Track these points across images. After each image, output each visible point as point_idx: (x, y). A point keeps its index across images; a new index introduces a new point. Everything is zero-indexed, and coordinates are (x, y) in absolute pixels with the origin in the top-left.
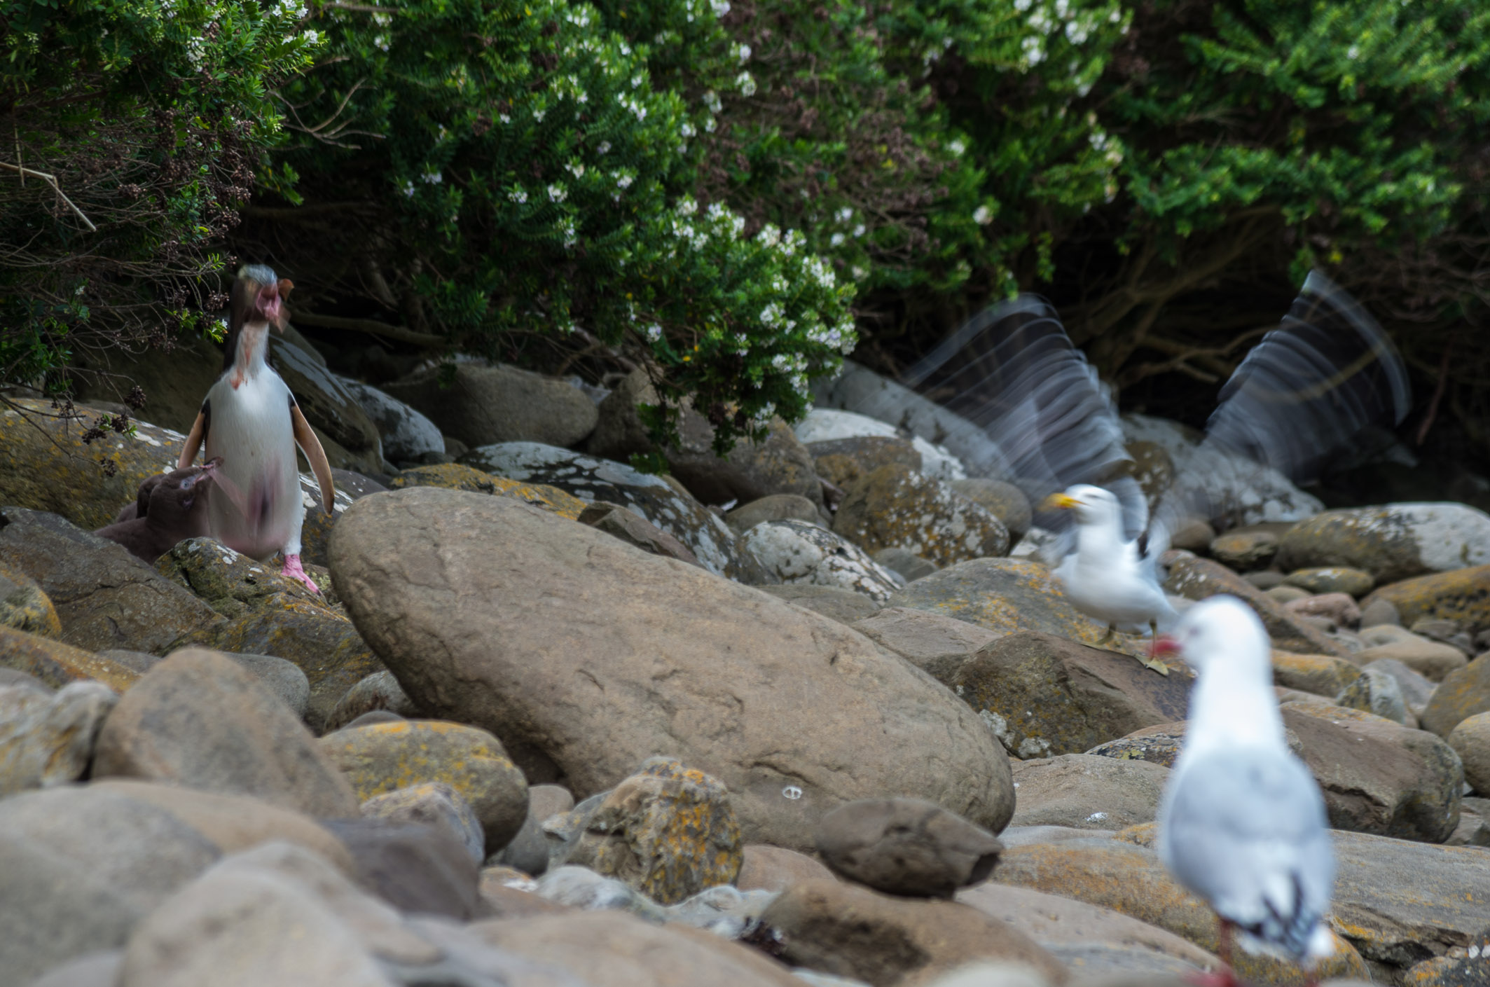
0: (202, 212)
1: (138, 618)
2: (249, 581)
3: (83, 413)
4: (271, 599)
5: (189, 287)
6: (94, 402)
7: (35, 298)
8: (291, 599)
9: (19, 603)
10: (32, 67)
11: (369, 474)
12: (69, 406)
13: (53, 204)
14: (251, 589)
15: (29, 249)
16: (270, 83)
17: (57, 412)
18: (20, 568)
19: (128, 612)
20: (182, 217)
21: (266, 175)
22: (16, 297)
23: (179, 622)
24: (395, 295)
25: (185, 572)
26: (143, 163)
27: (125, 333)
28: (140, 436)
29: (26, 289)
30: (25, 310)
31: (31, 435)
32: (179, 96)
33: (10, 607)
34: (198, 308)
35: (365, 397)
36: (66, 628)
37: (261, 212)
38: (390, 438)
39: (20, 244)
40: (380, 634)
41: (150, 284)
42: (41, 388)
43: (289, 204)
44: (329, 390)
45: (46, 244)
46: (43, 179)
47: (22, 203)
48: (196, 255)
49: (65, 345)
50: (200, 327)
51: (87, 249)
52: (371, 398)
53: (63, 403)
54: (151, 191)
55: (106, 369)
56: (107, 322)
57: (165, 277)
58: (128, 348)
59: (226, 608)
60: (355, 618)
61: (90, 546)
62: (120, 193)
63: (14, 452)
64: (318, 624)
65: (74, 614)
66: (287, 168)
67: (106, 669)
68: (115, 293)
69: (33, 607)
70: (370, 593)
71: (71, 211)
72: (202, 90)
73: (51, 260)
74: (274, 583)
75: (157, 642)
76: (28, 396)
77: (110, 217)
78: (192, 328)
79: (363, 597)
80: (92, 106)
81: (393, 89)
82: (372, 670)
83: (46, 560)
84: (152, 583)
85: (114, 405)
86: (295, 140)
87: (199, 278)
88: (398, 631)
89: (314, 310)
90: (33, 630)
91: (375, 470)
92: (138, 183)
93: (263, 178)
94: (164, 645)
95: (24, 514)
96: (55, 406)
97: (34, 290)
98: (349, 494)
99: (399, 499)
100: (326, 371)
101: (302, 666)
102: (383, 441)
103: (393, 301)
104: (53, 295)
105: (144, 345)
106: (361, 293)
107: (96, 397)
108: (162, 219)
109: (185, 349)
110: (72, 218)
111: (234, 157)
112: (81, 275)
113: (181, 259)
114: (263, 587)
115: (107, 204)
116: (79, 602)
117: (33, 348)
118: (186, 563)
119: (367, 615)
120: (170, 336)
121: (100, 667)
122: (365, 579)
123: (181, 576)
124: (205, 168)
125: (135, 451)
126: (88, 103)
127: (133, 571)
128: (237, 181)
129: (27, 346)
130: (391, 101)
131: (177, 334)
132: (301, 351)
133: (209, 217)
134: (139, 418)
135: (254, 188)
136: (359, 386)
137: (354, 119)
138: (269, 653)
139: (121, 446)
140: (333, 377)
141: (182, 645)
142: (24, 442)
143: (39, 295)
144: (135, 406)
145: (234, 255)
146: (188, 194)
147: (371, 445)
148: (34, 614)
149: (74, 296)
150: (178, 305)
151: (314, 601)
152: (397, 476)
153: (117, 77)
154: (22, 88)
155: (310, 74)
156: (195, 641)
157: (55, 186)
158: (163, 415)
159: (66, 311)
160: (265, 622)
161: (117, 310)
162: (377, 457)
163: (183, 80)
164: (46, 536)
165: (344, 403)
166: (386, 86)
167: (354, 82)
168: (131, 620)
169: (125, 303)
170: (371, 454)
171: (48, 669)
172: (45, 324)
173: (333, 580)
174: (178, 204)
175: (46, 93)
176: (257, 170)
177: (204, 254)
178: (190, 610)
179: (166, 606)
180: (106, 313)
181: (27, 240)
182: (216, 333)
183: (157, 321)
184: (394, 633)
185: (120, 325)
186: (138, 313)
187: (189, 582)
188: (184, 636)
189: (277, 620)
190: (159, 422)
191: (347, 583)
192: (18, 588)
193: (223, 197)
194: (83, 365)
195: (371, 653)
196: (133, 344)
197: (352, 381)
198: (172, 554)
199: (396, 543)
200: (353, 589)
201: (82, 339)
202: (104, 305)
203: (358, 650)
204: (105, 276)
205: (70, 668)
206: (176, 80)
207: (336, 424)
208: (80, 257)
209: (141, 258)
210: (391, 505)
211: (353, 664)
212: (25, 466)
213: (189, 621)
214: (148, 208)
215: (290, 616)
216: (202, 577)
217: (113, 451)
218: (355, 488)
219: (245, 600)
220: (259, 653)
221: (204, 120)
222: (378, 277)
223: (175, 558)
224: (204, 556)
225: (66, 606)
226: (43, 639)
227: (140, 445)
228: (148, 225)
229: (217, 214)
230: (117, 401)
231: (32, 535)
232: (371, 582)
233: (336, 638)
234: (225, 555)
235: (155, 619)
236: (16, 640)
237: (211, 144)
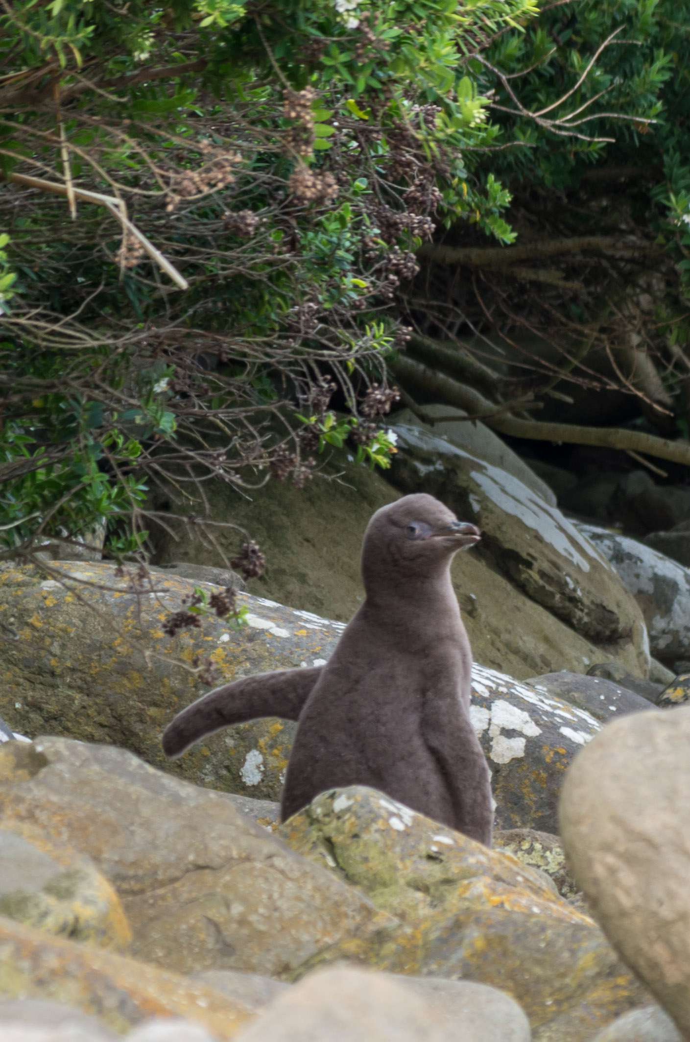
0: (355, 254)
1: (253, 918)
2: (431, 858)
3: (166, 585)
4: (467, 887)
5: (334, 379)
6: (184, 566)
7: (90, 399)
8: (500, 887)
9: (64, 894)
10: (87, 24)
11: (627, 682)
12: (142, 575)
13: (118, 245)
14: (434, 872)
15: (82, 320)
16: (467, 43)
17: (123, 584)
18: (65, 836)
19: (237, 909)
20: (324, 263)
21: (459, 194)
22: (59, 398)
23: (320, 925)
24: (670, 388)
25: (329, 843)
26: (263, 176)
27: (233, 454)
28: (253, 621)
29: (75, 384)
30: (73, 419)
31: (84, 621)
32: (321, 67)
33: (49, 901)
34: (348, 411)
35: (619, 557)
36: (140, 934)
37: (452, 254)
38: (660, 623)
39: (66, 311)
40: (644, 945)
41: (274, 375)
42: (99, 544)
43: (493, 241)
44: (561, 544)
45: (108, 310)
46: (103, 206)
47: (70, 245)
48: (347, 325)
49: (138, 474)
50: (352, 443)
51: (174, 318)
52: (630, 556)
53: (131, 568)
54: (276, 222)
55: (201, 511)
56: (205, 436)
57: (295, 363)
58: (237, 479)
59: (395, 901)
60: (604, 921)
61: (177, 801)
62: (227, 225)
63: (56, 649)
64: (543, 929)
65: (151, 912)
66: (493, 183)
67: (202, 1003)
68: (217, 389)
69: (87, 901)
70: (627, 877)
71: (147, 257)
72: (359, 56)
73: (116, 337)
74: (472, 860)
75: (284, 958)
76: (78, 557)
77: (209, 264)
78: (341, 445)
79: (616, 883)
80: (183, 85)
81: (668, 48)
82: (632, 1003)
83: (106, 824)
84: (278, 862)
85: (216, 571)
86: (507, 137)
87: (351, 364)
88: (675, 940)
89: (538, 415)
90: (87, 938)
91: (637, 673)
92: (255, 209)
93: (454, 198)
94: (294, 964)
95: (72, 750)
96: (120, 573)
97: (87, 385)
98: (594, 715)
99: (674, 723)
100: (557, 513)
101: (519, 997)
102: (650, 627)
103: (666, 398)
104: (117, 393)
105: (263, 473)
106: (613, 386)
107: (185, 556)
108: (292, 268)
109: (330, 478)
110: (148, 268)
111: (409, 164)
112: (162, 359)
113: (322, 332)
114: (454, 869)
115: (204, 243)
116: (160, 891)
117: (85, 480)
118: (330, 829)
119: (623, 914)
120: (304, 457)
121: (192, 998)
122: (621, 856)
123: (322, 849)
124: (361, 184)
125: (249, 645)
126: (177, 80)
127: (245, 841)
128: (414, 204)
129: (76, 477)
130: (663, 69)
131: (317, 455)
132: (516, 481)
133: (368, 263)
134: (254, 592)
135: (439, 215)
136: (610, 537)
137: (601, 96)
138: (467, 976)
139: (225, 638)
140: (568, 524)
141: (324, 962)
142: (73, 632)
143: (96, 393)
144: (249, 574)
145: (407, 323)
146: (333, 226)
147: (629, 635)
148: (87, 913)
149: (150, 396)
150: (317, 406)
151: (537, 891)
152: (674, 685)
153: (222, 38)
154: (71, 60)
155: (532, 25)
156: (346, 956)
157: (122, 215)
158: (294, 586)
159: (138, 420)
160: (458, 925)
161: (220, 416)
162: (640, 654)
163: (329, 40)
164: (106, 784)
165: (586, 566)
166: (656, 43)
167: (603, 37)
168: (242, 921)
169: (233, 405)
170: (630, 648)
171: (110, 1002)
172: (105, 442)
173: (568, 857)
174: (316, 241)
175: (110, 65)
176: (444, 185)
177: (359, 323)
178: (337, 904)
179: (299, 899)
180: (201, 421)
181: (77, 304)
182: (378, 452)
183: (284, 433)
184: (668, 943)
185: (224, 440)
186: (255, 420)
187: (335, 859)
188: (328, 948)
189: (477, 921)
190: (286, 599)
191: (590, 862)
192: (62, 869)
193: (390, 229)
194: (166, 506)
195: (630, 976)
196: (247, 472)
197: (599, 530)
198: (308, 814)
199: (671, 796)
200: (600, 871)
201: (165, 466)
202: (199, 407)
203: (611, 972)
204: (202, 361)
205: (146, 1001)
206: (317, 41)
207: (573, 600)
208: (162, 330)
209: (258, 330)
210: (661, 734)
211: (601, 993)
212: (73, 670)
213: (335, 924)
214: (271, 250)
215: (499, 915)
216: (355, 851)
217: (214, 647)
218: (604, 705)
219: (425, 889)
220: (448, 975)
221: (360, 105)
222: (642, 360)
223: (313, 821)
224: (358, 817)
225: (138, 899)
226: (104, 952)
227: (255, 636)
228: (270, 278)
229: (380, 257)
230: (219, 564)
231: (84, 782)
232: (630, 859)
233: (573, 952)
234: (392, 814)
235: (280, 920)
236: (60, 955)
237: (371, 143)
